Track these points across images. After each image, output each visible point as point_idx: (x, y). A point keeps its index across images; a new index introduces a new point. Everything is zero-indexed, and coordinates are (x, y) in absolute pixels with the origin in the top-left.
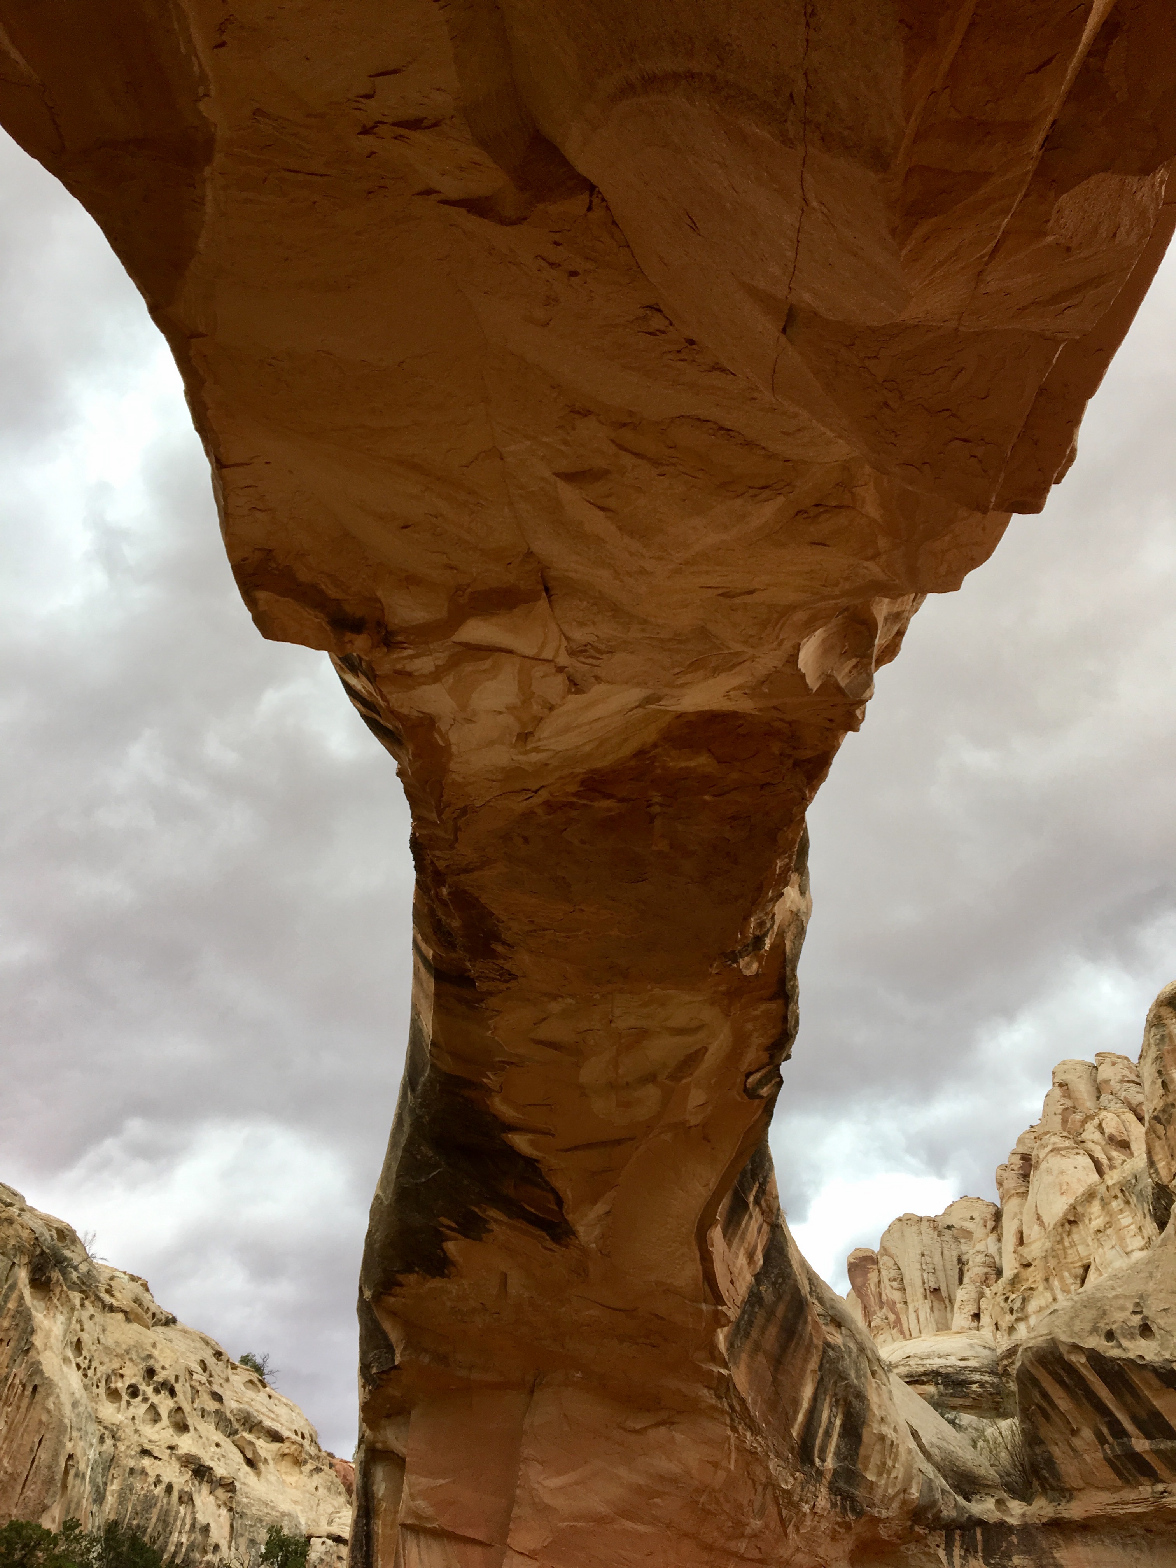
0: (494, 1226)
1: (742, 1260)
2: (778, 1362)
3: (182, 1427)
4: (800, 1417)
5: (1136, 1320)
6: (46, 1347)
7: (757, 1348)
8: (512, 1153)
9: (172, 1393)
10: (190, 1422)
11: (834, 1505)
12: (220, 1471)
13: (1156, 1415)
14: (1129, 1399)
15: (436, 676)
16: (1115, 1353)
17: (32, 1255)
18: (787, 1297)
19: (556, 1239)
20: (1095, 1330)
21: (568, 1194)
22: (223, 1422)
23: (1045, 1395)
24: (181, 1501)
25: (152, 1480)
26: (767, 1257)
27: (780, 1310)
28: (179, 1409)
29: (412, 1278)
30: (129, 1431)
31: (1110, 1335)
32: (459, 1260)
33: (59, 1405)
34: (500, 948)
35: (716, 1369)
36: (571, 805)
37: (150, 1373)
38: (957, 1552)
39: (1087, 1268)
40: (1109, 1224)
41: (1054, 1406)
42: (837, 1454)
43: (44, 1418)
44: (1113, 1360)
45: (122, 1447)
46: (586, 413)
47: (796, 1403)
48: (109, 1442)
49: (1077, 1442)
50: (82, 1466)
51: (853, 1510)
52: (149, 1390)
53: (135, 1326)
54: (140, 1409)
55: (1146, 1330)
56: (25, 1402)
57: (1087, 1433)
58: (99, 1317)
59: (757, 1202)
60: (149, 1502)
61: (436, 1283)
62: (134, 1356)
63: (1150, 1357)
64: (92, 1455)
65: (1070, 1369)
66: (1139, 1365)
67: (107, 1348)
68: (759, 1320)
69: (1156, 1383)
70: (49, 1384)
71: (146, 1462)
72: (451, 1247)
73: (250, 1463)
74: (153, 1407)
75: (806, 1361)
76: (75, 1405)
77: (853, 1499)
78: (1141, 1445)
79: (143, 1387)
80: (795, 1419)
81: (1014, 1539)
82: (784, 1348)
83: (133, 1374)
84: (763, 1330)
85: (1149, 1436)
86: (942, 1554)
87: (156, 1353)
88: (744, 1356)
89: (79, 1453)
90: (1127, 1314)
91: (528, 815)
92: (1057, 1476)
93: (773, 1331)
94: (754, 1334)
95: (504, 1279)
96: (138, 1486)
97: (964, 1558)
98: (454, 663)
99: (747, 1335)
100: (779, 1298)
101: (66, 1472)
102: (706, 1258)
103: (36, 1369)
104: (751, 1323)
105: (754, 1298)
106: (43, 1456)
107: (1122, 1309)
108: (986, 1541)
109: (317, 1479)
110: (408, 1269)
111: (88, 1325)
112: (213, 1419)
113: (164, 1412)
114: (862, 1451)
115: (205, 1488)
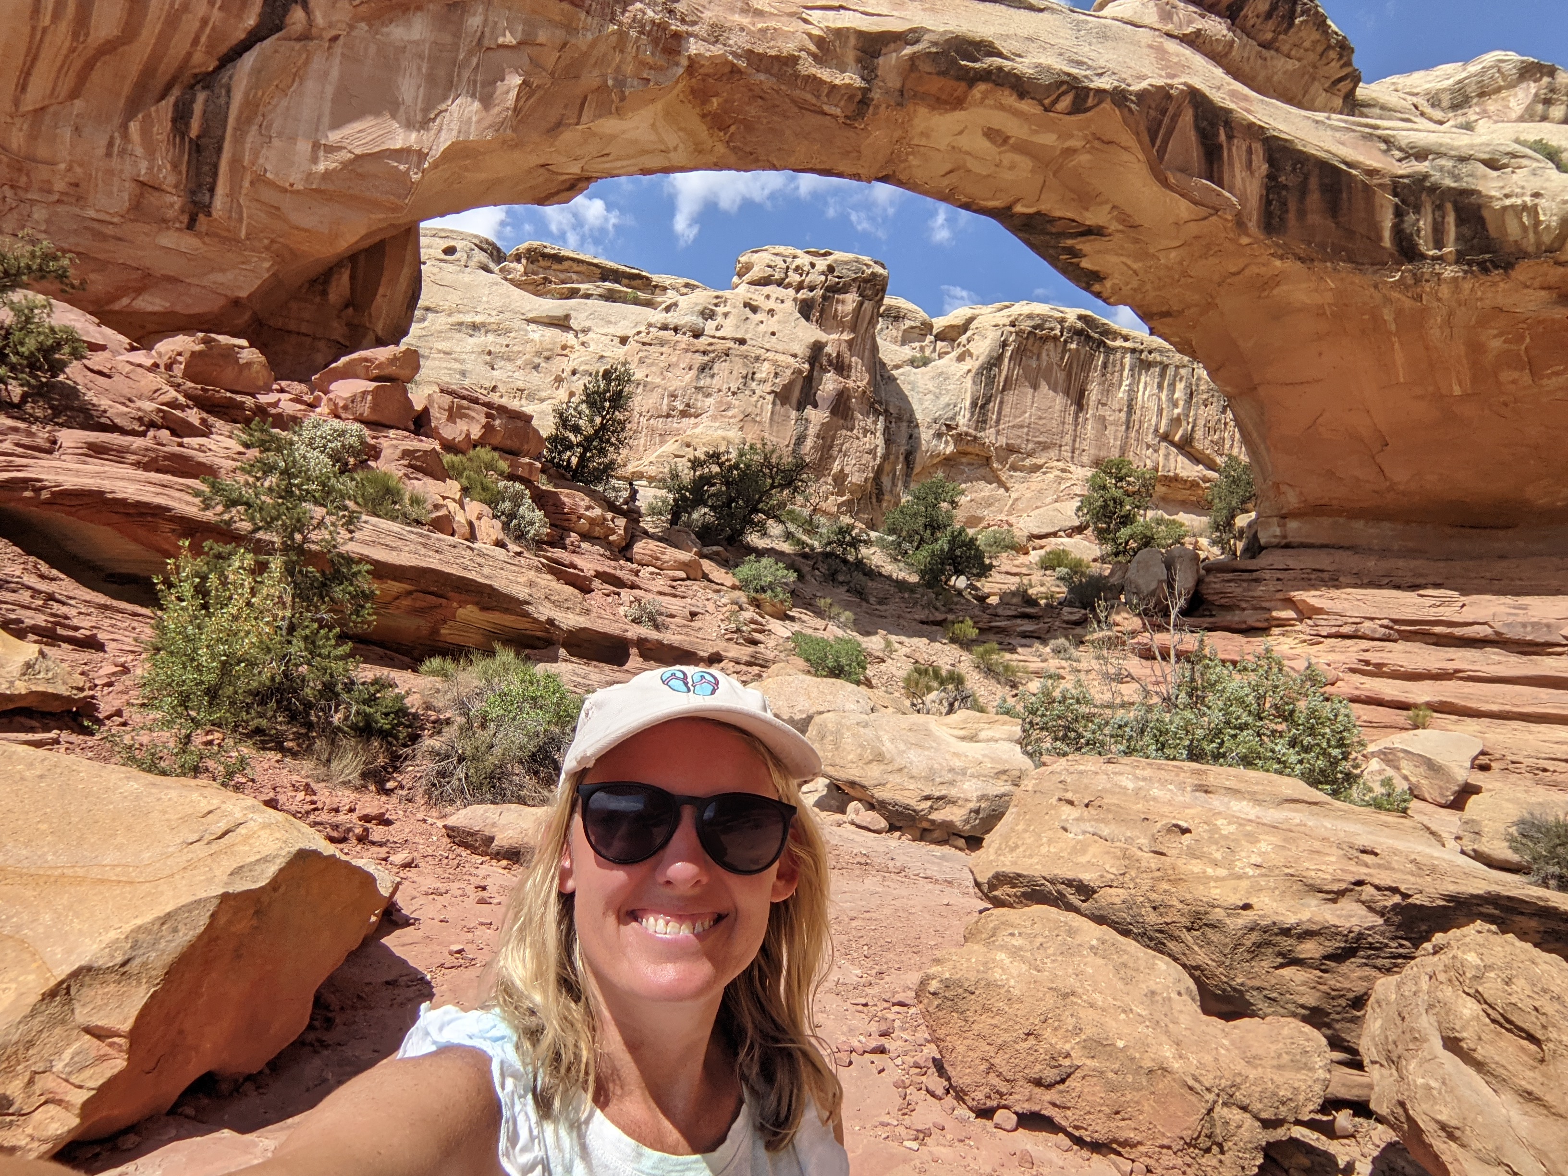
0: (1078, 247)
1: (1241, 175)
2: (1334, 212)
4: (1387, 234)
7: (1304, 213)
8: (1029, 216)
11: (1469, 272)
18: (1316, 172)
19: (1103, 235)
26: (1271, 161)
27: (1314, 183)
32: (1095, 268)
36: (731, 136)
42: (1459, 238)
47: (1375, 228)
51: (1498, 267)
59: (1230, 138)
68: (1292, 197)
72: (1085, 265)
75: (1371, 199)
77: (1494, 261)
80: (1380, 238)
82: (1334, 200)
84: (1302, 201)
88: (1291, 224)
91: (732, 148)
93: (1313, 198)
94: (1292, 206)
95: (1122, 264)
100: (1306, 176)
102: (1183, 194)
104: (1284, 204)
105: (1276, 189)
114: (1491, 226)
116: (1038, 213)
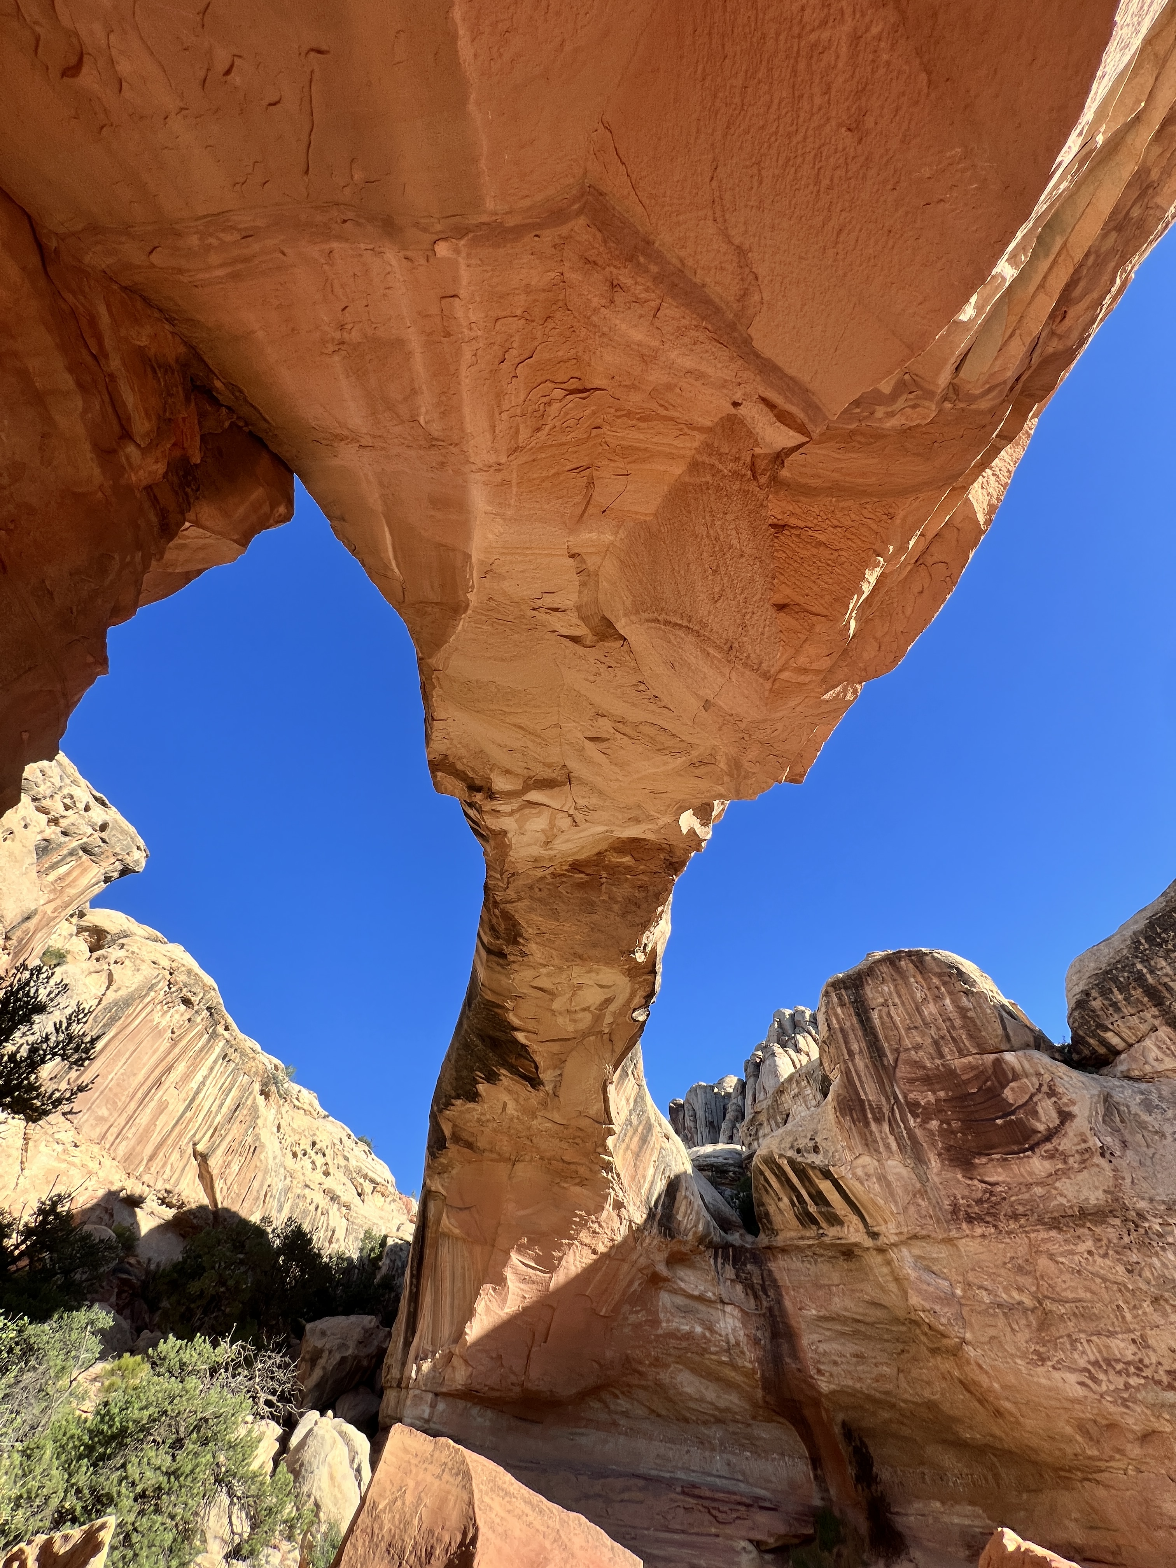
0: (502, 1077)
1: (624, 1102)
2: (637, 1155)
3: (327, 1174)
4: (646, 1185)
5: (811, 1144)
6: (265, 1126)
7: (628, 1147)
8: (516, 1042)
9: (324, 1155)
10: (331, 1171)
11: (660, 1232)
12: (344, 1199)
13: (820, 1193)
14: (807, 1184)
15: (511, 814)
16: (799, 1159)
17: (263, 1078)
18: (644, 1122)
19: (533, 1087)
20: (792, 1147)
21: (541, 1064)
22: (347, 1171)
23: (766, 1180)
24: (322, 1214)
25: (309, 1201)
26: (635, 1101)
27: (640, 1129)
28: (326, 1164)
29: (458, 1102)
30: (300, 1174)
31: (799, 1151)
32: (483, 1093)
33: (266, 1158)
34: (521, 941)
35: (607, 1158)
36: (564, 875)
37: (314, 1144)
38: (720, 1261)
39: (788, 1115)
40: (799, 1093)
41: (771, 1186)
43: (258, 1164)
44: (800, 1163)
45: (295, 1182)
46: (603, 716)
47: (644, 1177)
48: (289, 1179)
49: (781, 1204)
50: (274, 1192)
51: (670, 1236)
52: (312, 1153)
53: (309, 1117)
54: (307, 1162)
55: (816, 1149)
56: (251, 1154)
57: (786, 1200)
58: (290, 1112)
59: (632, 1073)
60: (305, 1212)
61: (471, 1105)
62: (306, 1133)
63: (817, 1162)
64: (280, 1186)
65: (779, 1167)
66: (813, 1167)
67: (293, 1128)
68: (630, 1134)
69: (821, 1176)
70: (263, 1146)
71: (307, 1191)
72: (481, 1088)
73: (359, 1195)
74: (313, 1163)
75: (651, 1155)
76: (275, 1158)
77: (670, 1229)
78: (812, 1209)
79: (309, 1150)
80: (644, 1185)
81: (748, 1255)
82: (641, 1148)
83: (306, 1144)
84: (631, 1139)
85: (816, 1204)
86: (712, 1261)
87: (318, 1133)
88: (621, 1152)
89: (274, 1184)
90: (807, 1140)
91: (543, 878)
92: (770, 1222)
93: (636, 1139)
94: (627, 1140)
95: (505, 1104)
96: (301, 1204)
97: (723, 1264)
98: (521, 808)
99: (623, 1140)
100: (640, 1123)
101: (266, 1195)
102: (606, 1101)
103: (257, 1138)
104: (625, 1135)
105: (629, 1122)
106: (256, 1184)
107: (806, 1137)
108: (734, 1256)
109: (393, 1206)
110: (458, 1097)
111: (285, 1115)
112: (342, 1170)
113: (318, 1164)
114: (676, 1205)
115: (336, 1206)
116: (524, 1047)
